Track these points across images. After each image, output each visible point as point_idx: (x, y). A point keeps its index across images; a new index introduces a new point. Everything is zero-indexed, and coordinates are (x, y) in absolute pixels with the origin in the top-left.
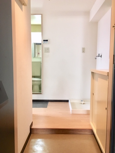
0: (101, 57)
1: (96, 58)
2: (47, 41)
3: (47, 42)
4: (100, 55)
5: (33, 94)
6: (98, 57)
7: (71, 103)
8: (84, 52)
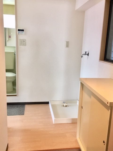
0: (88, 55)
1: (82, 57)
2: (23, 30)
3: (22, 32)
4: (87, 53)
5: (7, 96)
6: (85, 55)
7: (52, 106)
8: (68, 47)
